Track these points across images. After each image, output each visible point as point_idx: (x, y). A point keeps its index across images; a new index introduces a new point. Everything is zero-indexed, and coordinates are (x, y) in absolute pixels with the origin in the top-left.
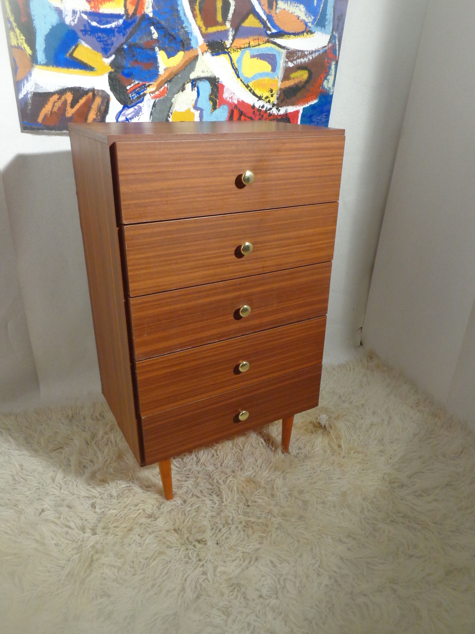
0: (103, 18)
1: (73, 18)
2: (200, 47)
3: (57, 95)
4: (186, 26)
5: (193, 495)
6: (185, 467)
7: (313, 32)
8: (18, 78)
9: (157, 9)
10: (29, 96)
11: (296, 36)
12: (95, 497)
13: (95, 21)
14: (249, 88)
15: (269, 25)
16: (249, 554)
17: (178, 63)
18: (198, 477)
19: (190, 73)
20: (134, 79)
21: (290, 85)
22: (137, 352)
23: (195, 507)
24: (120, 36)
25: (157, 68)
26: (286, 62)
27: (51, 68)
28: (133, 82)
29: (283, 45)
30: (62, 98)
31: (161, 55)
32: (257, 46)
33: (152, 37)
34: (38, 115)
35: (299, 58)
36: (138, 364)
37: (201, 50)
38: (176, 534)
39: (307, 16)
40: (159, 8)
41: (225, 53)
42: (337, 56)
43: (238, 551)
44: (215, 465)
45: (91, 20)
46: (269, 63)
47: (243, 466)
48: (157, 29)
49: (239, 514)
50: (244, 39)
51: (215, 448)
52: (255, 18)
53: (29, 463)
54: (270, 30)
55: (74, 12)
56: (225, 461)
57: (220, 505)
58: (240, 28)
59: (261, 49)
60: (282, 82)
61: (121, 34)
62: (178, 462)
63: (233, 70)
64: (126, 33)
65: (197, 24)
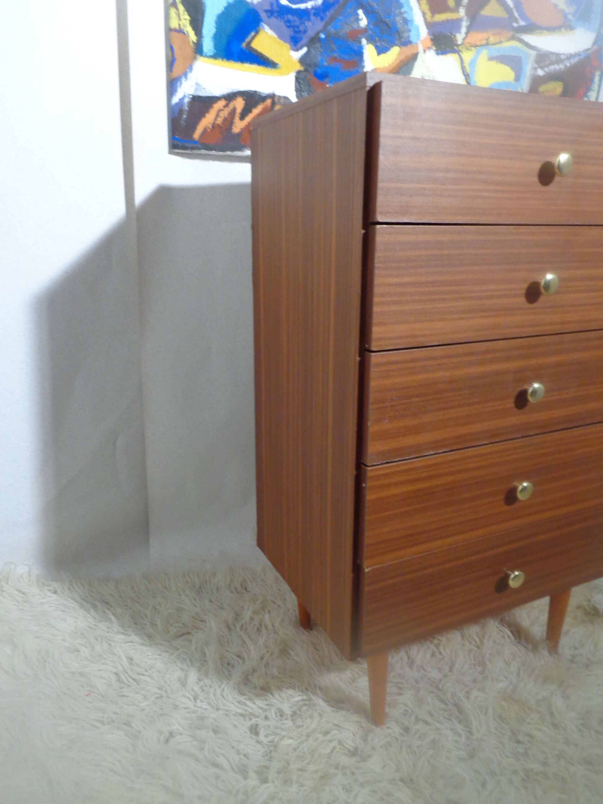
2: (422, 41)
3: (223, 100)
4: (405, 12)
7: (574, 27)
8: (175, 74)
10: (186, 100)
11: (551, 32)
12: (255, 716)
15: (516, 14)
17: (391, 63)
18: (419, 688)
20: (329, 82)
22: (372, 449)
24: (317, 21)
26: (535, 69)
27: (219, 62)
29: (533, 43)
30: (229, 106)
31: (369, 51)
32: (498, 43)
33: (358, 24)
34: (194, 128)
35: (552, 63)
36: (369, 471)
37: (423, 46)
38: (407, 789)
39: (568, 4)
41: (454, 51)
44: (440, 670)
46: (513, 68)
47: (490, 673)
48: (366, 13)
49: (508, 757)
50: (482, 32)
52: (498, 5)
53: (141, 654)
54: (516, 21)
56: (457, 664)
57: (469, 739)
58: (477, 18)
59: (503, 48)
61: (319, 18)
64: (325, 17)
65: (420, 9)
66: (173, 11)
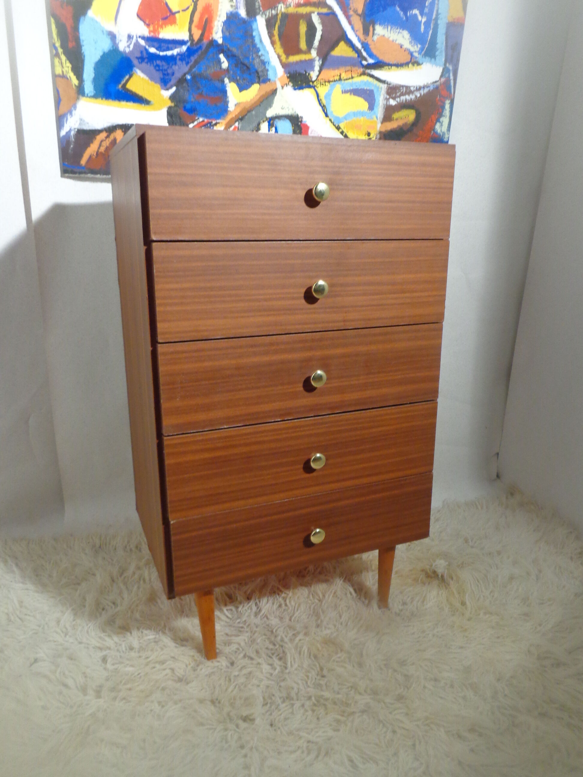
0: (163, 44)
1: (128, 44)
2: (279, 79)
3: (105, 132)
4: (262, 55)
5: (245, 656)
6: (239, 618)
7: (421, 62)
8: (61, 112)
9: (227, 34)
10: (72, 133)
11: (399, 68)
12: (109, 648)
13: (153, 46)
14: (340, 130)
15: (364, 54)
16: (316, 743)
17: (252, 98)
18: (255, 632)
19: (266, 109)
20: (197, 115)
21: (392, 127)
22: (166, 422)
23: (244, 671)
24: (183, 64)
25: (226, 103)
26: (387, 100)
27: (99, 100)
28: (197, 120)
29: (382, 78)
30: (110, 137)
31: (231, 88)
32: (350, 79)
33: (221, 66)
34: (81, 156)
35: (402, 94)
36: (167, 440)
37: (281, 82)
38: (212, 708)
39: (413, 44)
40: (230, 34)
41: (309, 87)
42: (453, 93)
43: (301, 738)
44: (281, 618)
45: (149, 46)
46: (366, 100)
47: (322, 621)
48: (227, 57)
49: (308, 687)
50: (334, 69)
51: (283, 595)
52: (347, 45)
53: (33, 599)
54: (366, 59)
55: (130, 37)
56: (297, 614)
57: (282, 672)
58: (328, 58)
59: (355, 83)
60: (382, 123)
61: (184, 62)
62: (229, 612)
63: (320, 108)
64: (190, 61)
65: (275, 52)
66: (56, 60)
